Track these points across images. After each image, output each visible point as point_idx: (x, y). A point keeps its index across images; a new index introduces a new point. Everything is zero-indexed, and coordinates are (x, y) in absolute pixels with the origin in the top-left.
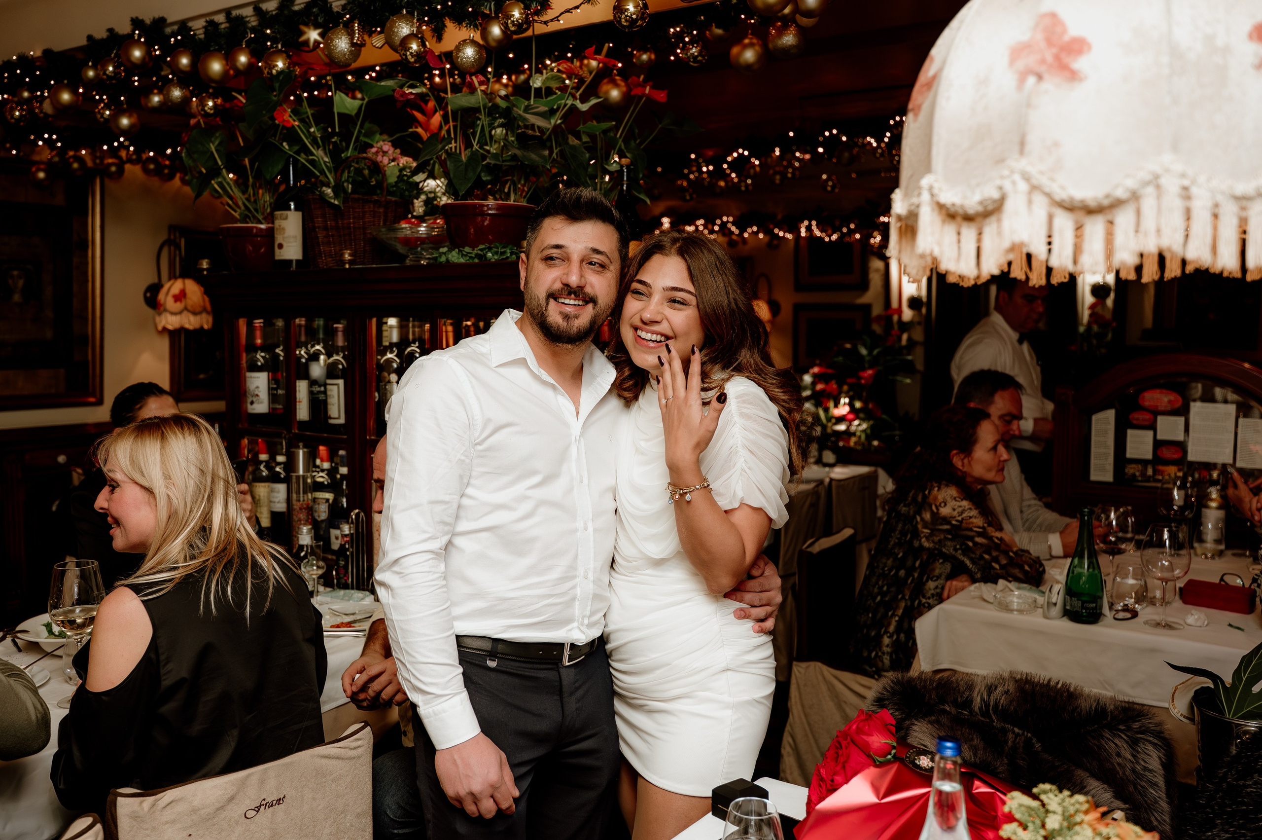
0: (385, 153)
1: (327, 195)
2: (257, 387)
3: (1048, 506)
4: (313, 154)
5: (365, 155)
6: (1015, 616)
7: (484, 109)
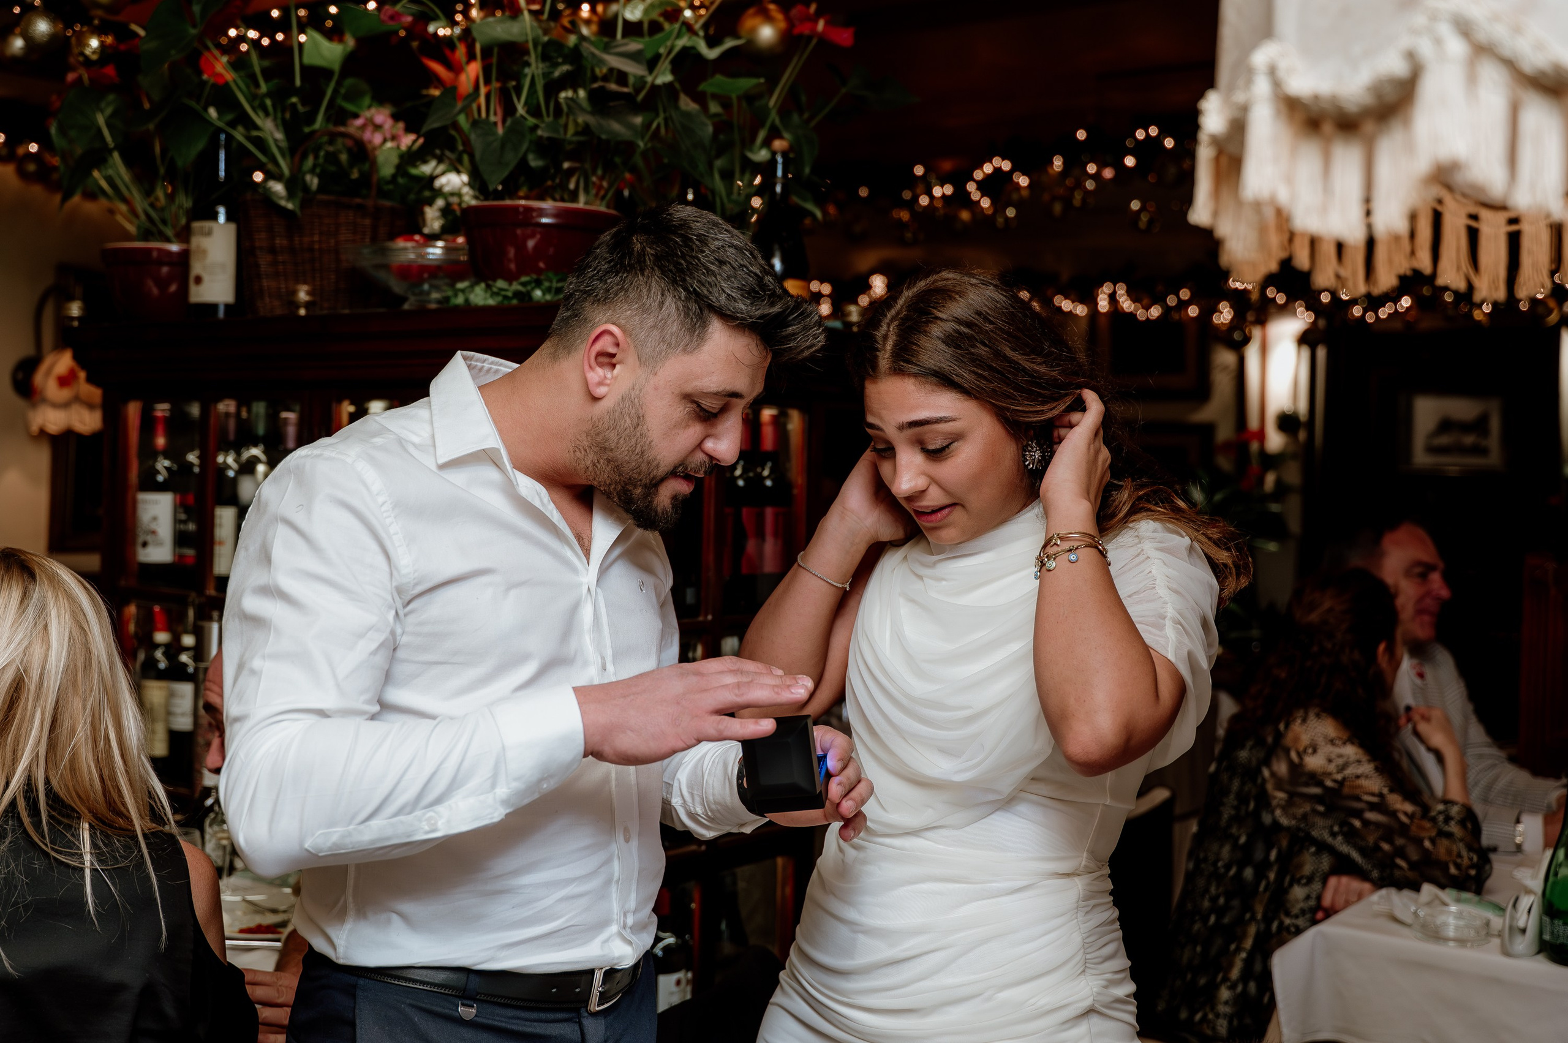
0: (378, 127)
1: (275, 193)
2: (155, 519)
3: (1513, 760)
4: (257, 128)
5: (342, 129)
6: (1450, 951)
7: (535, 44)
